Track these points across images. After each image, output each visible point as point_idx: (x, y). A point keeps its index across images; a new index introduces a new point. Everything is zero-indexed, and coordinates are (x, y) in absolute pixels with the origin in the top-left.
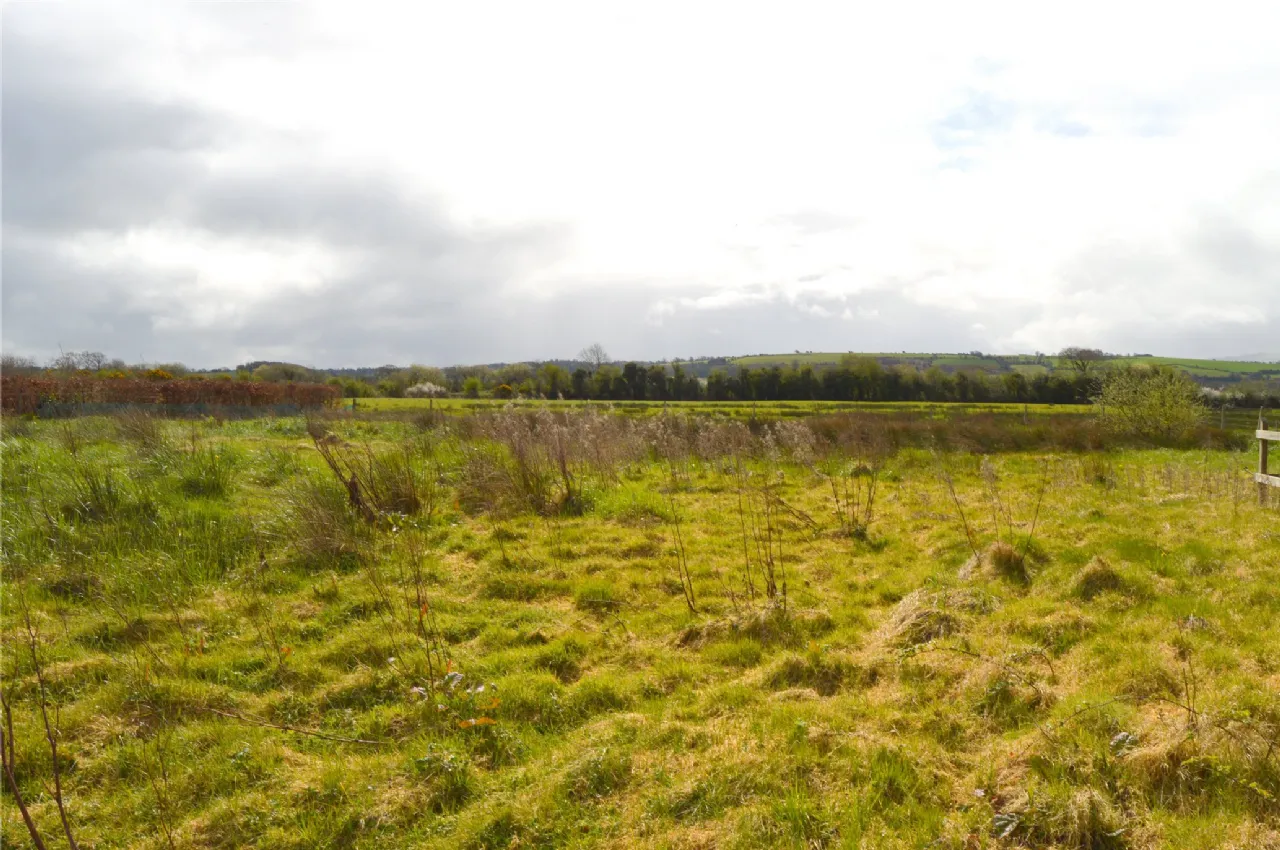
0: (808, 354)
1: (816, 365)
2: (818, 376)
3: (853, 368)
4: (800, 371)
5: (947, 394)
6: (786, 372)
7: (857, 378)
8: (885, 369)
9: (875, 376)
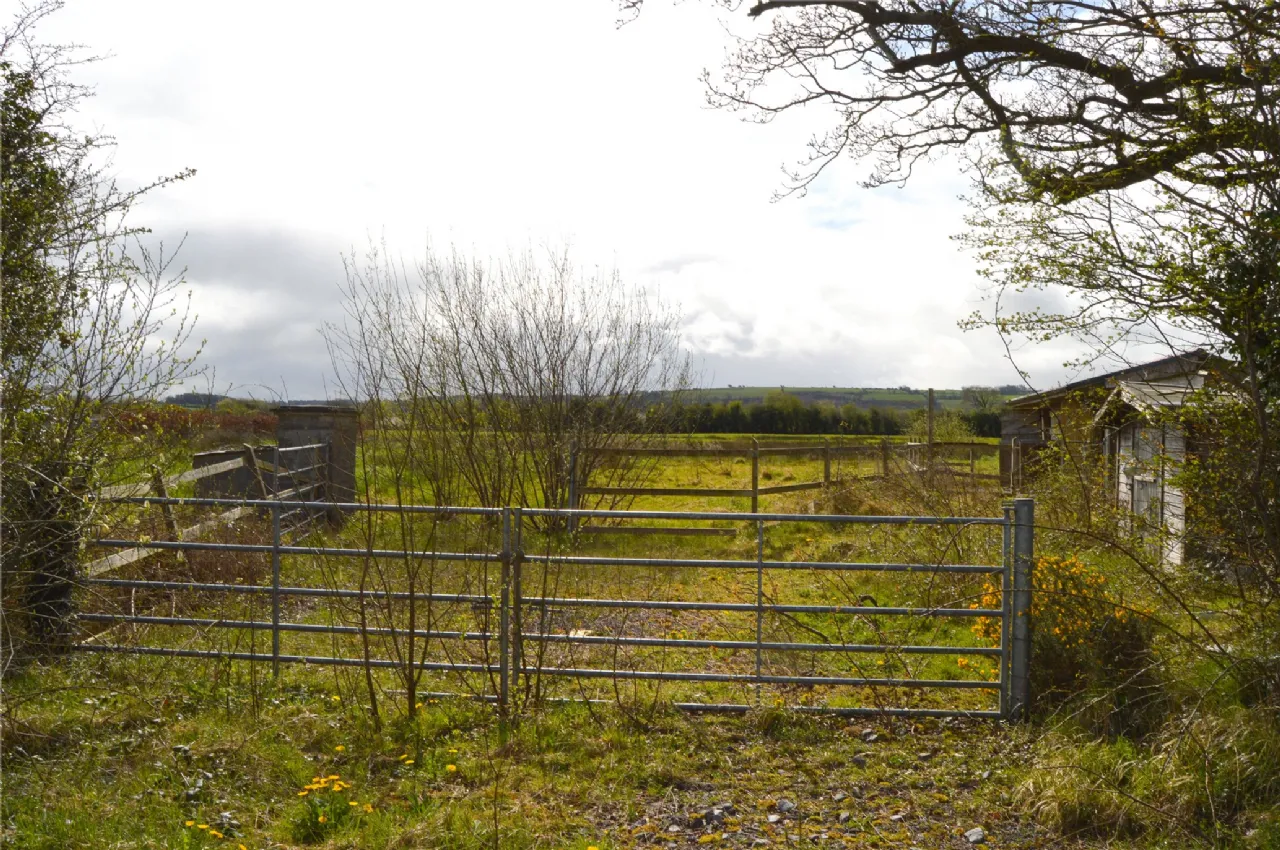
0: (741, 388)
1: (746, 400)
2: (746, 410)
3: (778, 405)
4: (730, 405)
5: (862, 427)
6: (717, 406)
7: (781, 413)
8: (805, 405)
9: (796, 411)
